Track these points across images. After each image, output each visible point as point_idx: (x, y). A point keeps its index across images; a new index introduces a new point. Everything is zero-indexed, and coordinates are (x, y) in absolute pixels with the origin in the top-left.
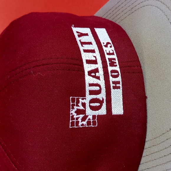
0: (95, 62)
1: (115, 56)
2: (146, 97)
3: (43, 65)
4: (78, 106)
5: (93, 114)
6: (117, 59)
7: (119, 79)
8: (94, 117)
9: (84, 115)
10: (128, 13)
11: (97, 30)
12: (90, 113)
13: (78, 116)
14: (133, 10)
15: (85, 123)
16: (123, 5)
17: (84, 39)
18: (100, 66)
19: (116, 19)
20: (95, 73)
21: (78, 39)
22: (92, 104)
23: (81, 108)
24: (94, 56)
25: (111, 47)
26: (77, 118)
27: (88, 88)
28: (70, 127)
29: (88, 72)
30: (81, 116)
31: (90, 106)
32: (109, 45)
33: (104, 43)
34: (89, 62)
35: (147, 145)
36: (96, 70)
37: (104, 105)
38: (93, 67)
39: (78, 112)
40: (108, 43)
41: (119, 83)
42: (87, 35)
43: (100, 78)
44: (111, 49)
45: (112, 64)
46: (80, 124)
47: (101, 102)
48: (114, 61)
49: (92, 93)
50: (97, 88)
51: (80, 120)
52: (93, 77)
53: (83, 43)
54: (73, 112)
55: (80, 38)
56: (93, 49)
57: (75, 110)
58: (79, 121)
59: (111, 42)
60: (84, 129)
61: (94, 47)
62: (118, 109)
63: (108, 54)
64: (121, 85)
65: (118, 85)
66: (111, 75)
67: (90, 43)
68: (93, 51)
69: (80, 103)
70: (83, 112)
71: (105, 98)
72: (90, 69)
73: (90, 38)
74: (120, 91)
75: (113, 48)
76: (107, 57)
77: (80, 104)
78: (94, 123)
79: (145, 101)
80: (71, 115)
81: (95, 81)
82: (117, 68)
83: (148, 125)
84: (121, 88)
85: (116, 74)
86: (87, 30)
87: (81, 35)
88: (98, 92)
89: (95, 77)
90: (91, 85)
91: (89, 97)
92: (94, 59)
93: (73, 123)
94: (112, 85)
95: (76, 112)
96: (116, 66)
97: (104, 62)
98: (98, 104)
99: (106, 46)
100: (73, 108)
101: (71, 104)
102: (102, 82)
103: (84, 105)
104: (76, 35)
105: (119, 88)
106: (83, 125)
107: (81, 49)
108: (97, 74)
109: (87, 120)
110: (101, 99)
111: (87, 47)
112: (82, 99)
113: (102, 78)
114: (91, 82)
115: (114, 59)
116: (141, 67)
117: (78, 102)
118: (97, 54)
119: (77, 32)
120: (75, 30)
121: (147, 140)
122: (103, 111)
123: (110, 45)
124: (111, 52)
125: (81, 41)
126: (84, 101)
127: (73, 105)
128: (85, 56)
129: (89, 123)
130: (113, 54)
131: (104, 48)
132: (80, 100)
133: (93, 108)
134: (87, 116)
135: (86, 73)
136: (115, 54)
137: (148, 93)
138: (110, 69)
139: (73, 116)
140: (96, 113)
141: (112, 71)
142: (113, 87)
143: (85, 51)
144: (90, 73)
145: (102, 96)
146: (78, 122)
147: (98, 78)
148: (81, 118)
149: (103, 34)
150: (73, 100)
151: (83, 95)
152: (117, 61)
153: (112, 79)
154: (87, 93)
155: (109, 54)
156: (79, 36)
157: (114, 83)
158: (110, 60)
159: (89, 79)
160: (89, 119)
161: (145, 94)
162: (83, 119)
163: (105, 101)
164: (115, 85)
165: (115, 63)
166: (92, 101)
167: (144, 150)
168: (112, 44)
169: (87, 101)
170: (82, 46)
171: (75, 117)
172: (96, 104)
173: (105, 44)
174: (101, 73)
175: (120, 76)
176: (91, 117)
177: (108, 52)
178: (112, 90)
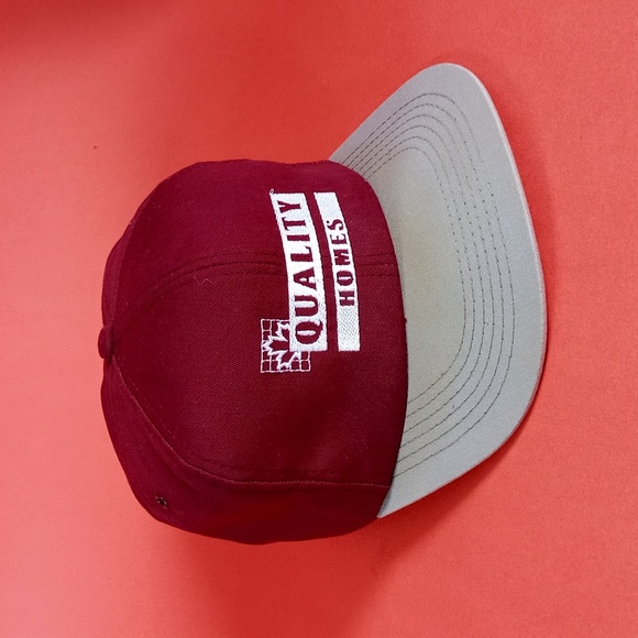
0: (308, 258)
1: (347, 246)
2: (404, 321)
3: (214, 265)
4: (276, 335)
5: (304, 350)
6: (350, 251)
7: (353, 287)
8: (304, 354)
9: (284, 352)
10: (383, 160)
11: (319, 197)
12: (297, 348)
13: (275, 353)
14: (393, 153)
15: (288, 365)
16: (377, 142)
17: (291, 215)
18: (317, 264)
20: (307, 278)
21: (279, 216)
22: (301, 333)
23: (281, 338)
24: (307, 248)
25: (341, 228)
26: (274, 357)
27: (293, 305)
28: (262, 371)
29: (295, 276)
30: (281, 353)
31: (296, 335)
32: (338, 225)
33: (328, 222)
34: (296, 257)
35: (410, 409)
36: (310, 273)
37: (323, 335)
38: (303, 266)
39: (276, 346)
40: (337, 222)
41: (352, 294)
42: (297, 207)
43: (317, 287)
44: (342, 232)
45: (341, 260)
46: (279, 366)
47: (318, 329)
48: (346, 255)
49: (300, 312)
50: (311, 304)
51: (278, 359)
52: (303, 284)
53: (287, 224)
54: (266, 345)
55: (285, 214)
56: (305, 234)
57: (270, 341)
58: (277, 362)
59: (342, 219)
60: (286, 375)
61: (310, 229)
62: (349, 341)
63: (333, 242)
64: (355, 299)
65: (350, 298)
66: (338, 281)
67: (302, 223)
68: (306, 238)
69: (280, 329)
70: (285, 345)
71: (324, 322)
72: (298, 271)
73: (304, 214)
74: (354, 309)
75: (345, 231)
76: (332, 247)
77: (279, 332)
78: (305, 365)
80: (263, 351)
81: (307, 291)
82: (351, 268)
83: (410, 372)
84: (356, 304)
85: (347, 278)
86: (299, 198)
87: (286, 207)
88: (313, 311)
89: (306, 284)
90: (298, 298)
91: (295, 320)
92: (307, 252)
93: (266, 366)
94: (338, 298)
95: (271, 346)
96: (349, 263)
97: (326, 257)
98: (312, 333)
99: (332, 227)
100: (266, 338)
101: (263, 331)
102: (320, 294)
103: (286, 333)
104: (276, 207)
105: (352, 303)
106: (284, 368)
107: (284, 234)
108: (311, 280)
109: (291, 361)
110: (318, 324)
111: (294, 231)
112: (283, 323)
113: (320, 285)
114: (299, 294)
115: (346, 251)
116: (396, 265)
117: (275, 328)
118: (314, 243)
119: (280, 203)
120: (275, 198)
122: (321, 344)
123: (340, 225)
124: (341, 238)
125: (285, 220)
126: (285, 327)
127: (266, 334)
128: (290, 248)
129: (295, 365)
130: (344, 242)
131: (328, 231)
132: (279, 325)
133: (302, 339)
134: (293, 353)
135: (291, 278)
136: (348, 241)
137: (408, 315)
138: (336, 269)
139: (266, 353)
140: (309, 348)
141: (340, 274)
142: (341, 301)
143: (291, 238)
144: (297, 278)
145: (320, 317)
146: (275, 364)
147: (313, 286)
148: (280, 356)
149: (329, 204)
150: (266, 325)
152: (350, 255)
153: (338, 288)
154: (292, 312)
155: (337, 242)
156: (282, 210)
157: (341, 294)
158: (337, 252)
159: (295, 289)
160: (296, 358)
161: (403, 315)
162: (286, 358)
163: (324, 327)
164: (344, 298)
165: (347, 258)
166: (301, 327)
168: (344, 223)
169: (291, 328)
170: (286, 229)
171: (270, 354)
172: (308, 332)
173: (331, 224)
174: (318, 278)
175: (354, 282)
176: (299, 355)
177: (334, 238)
178: (339, 308)
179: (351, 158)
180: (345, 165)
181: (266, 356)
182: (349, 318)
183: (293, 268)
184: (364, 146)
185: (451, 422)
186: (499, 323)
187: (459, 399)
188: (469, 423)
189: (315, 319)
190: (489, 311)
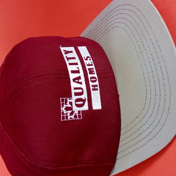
0: (78, 72)
1: (93, 67)
2: (118, 96)
3: (39, 76)
4: (67, 104)
5: (79, 110)
6: (94, 69)
7: (97, 83)
8: (79, 112)
9: (71, 111)
10: (103, 34)
11: (80, 48)
12: (76, 109)
13: (67, 112)
15: (72, 117)
16: (100, 27)
17: (69, 55)
18: (81, 74)
19: (96, 38)
20: (78, 80)
21: (65, 56)
22: (77, 103)
23: (69, 106)
24: (77, 68)
25: (90, 60)
26: (66, 114)
27: (73, 91)
28: (62, 120)
29: (73, 79)
30: (70, 112)
31: (75, 104)
32: (89, 59)
33: (84, 57)
34: (73, 72)
35: (122, 132)
36: (79, 78)
37: (86, 103)
38: (76, 75)
39: (67, 109)
40: (88, 57)
41: (97, 86)
42: (71, 52)
43: (82, 83)
45: (91, 72)
46: (69, 118)
47: (84, 101)
48: (93, 70)
49: (76, 94)
50: (80, 91)
51: (68, 115)
52: (77, 82)
53: (68, 59)
54: (63, 109)
55: (66, 55)
56: (76, 62)
57: (65, 107)
59: (90, 56)
60: (72, 121)
61: (77, 60)
62: (97, 105)
63: (88, 65)
64: (98, 88)
65: (96, 88)
66: (91, 81)
67: (74, 58)
68: (76, 64)
69: (68, 102)
70: (71, 109)
71: (87, 98)
72: (74, 77)
73: (74, 54)
74: (98, 92)
75: (92, 61)
76: (87, 67)
77: (68, 103)
78: (80, 116)
79: (118, 98)
80: (62, 112)
81: (79, 86)
82: (95, 75)
83: (122, 117)
84: (99, 90)
85: (94, 79)
86: (72, 49)
87: (67, 52)
88: (81, 94)
89: (78, 82)
90: (75, 89)
91: (74, 98)
94: (91, 88)
95: (65, 109)
96: (94, 73)
97: (85, 71)
98: (82, 103)
99: (86, 59)
100: (63, 106)
101: (61, 103)
102: (84, 86)
103: (71, 103)
104: (63, 53)
105: (97, 89)
106: (71, 118)
108: (80, 81)
109: (73, 115)
110: (84, 99)
111: (71, 61)
112: (70, 99)
113: (84, 83)
114: (76, 87)
115: (93, 69)
116: (113, 73)
117: (66, 101)
118: (80, 66)
119: (64, 51)
120: (62, 49)
121: (122, 128)
122: (86, 107)
123: (89, 58)
124: (90, 63)
125: (67, 57)
127: (63, 104)
128: (70, 68)
129: (75, 117)
130: (92, 65)
131: (85, 61)
132: (68, 100)
133: (78, 106)
134: (74, 112)
135: (71, 80)
136: (93, 65)
137: (120, 93)
138: (90, 76)
139: (63, 112)
140: (81, 109)
142: (92, 89)
143: (70, 64)
144: (74, 80)
145: (85, 96)
146: (67, 117)
147: (81, 83)
148: (69, 113)
150: (63, 100)
151: (70, 96)
152: (95, 70)
153: (91, 84)
154: (73, 94)
156: (66, 53)
157: (93, 86)
159: (73, 85)
160: (76, 114)
161: (118, 93)
162: (71, 114)
163: (87, 100)
164: (94, 88)
165: (94, 71)
166: (77, 100)
167: (121, 136)
168: (91, 58)
169: (73, 101)
170: (68, 61)
171: (65, 112)
173: (86, 58)
174: (83, 80)
175: (97, 81)
176: (77, 112)
177: (88, 64)
178: (92, 92)
179: (89, 35)
180: (87, 37)
181: (63, 114)
182: (96, 96)
183: (72, 76)
184: (94, 30)
185: (141, 137)
186: (163, 95)
187: (145, 127)
188: (150, 137)
189: (82, 97)
190: (158, 90)
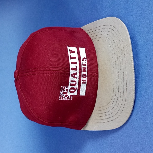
6: (87, 68)
8: (71, 96)
11: (80, 49)
13: (63, 95)
15: (66, 98)
18: (78, 71)
22: (71, 90)
24: (76, 66)
25: (85, 61)
26: (63, 96)
28: (59, 99)
29: (71, 75)
30: (65, 95)
33: (82, 58)
34: (73, 69)
38: (74, 72)
39: (64, 93)
40: (84, 58)
41: (85, 81)
42: (74, 52)
45: (84, 71)
46: (64, 98)
48: (86, 69)
50: (74, 83)
51: (64, 97)
53: (72, 58)
54: (61, 93)
59: (86, 58)
60: (65, 101)
62: (83, 93)
64: (86, 82)
65: (85, 82)
67: (75, 58)
69: (65, 89)
70: (66, 93)
71: (77, 88)
77: (65, 90)
78: (70, 98)
79: (97, 90)
80: (60, 94)
81: (74, 79)
82: (86, 73)
85: (85, 76)
87: (72, 52)
89: (74, 77)
93: (60, 98)
94: (82, 81)
96: (86, 72)
97: (80, 70)
99: (83, 60)
100: (62, 91)
101: (61, 89)
102: (77, 80)
103: (67, 90)
105: (85, 83)
106: (65, 99)
109: (67, 97)
111: (73, 60)
112: (67, 87)
113: (78, 78)
115: (86, 68)
118: (78, 65)
119: (70, 50)
121: (95, 107)
124: (85, 64)
125: (71, 56)
126: (67, 88)
127: (62, 90)
129: (68, 98)
133: (71, 92)
135: (70, 75)
136: (87, 65)
140: (72, 94)
141: (84, 75)
142: (82, 82)
143: (72, 63)
144: (72, 75)
145: (76, 87)
147: (76, 78)
151: (67, 86)
153: (82, 79)
154: (69, 85)
155: (84, 65)
156: (70, 53)
159: (71, 78)
160: (69, 97)
161: (97, 87)
162: (66, 96)
163: (77, 89)
164: (83, 82)
165: (86, 70)
168: (86, 59)
175: (87, 78)
177: (83, 64)
179: (89, 31)
181: (61, 96)
189: (75, 87)
